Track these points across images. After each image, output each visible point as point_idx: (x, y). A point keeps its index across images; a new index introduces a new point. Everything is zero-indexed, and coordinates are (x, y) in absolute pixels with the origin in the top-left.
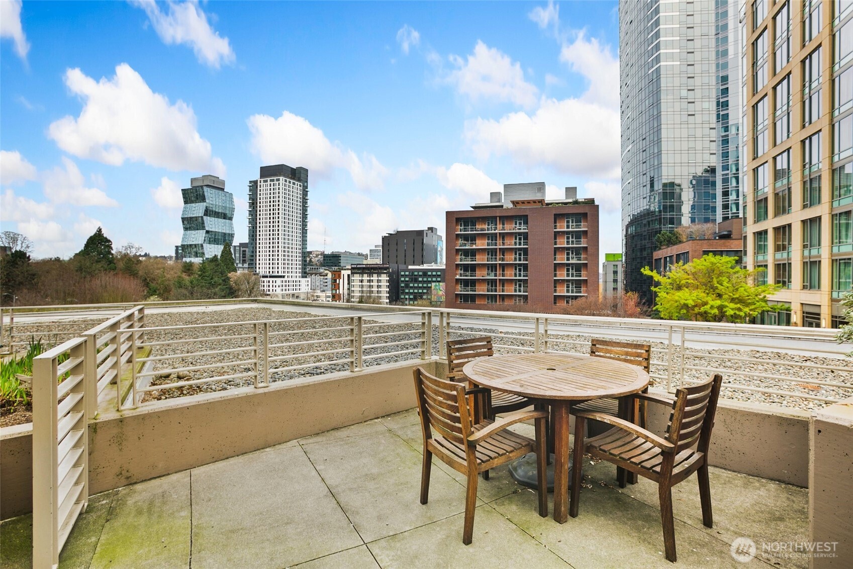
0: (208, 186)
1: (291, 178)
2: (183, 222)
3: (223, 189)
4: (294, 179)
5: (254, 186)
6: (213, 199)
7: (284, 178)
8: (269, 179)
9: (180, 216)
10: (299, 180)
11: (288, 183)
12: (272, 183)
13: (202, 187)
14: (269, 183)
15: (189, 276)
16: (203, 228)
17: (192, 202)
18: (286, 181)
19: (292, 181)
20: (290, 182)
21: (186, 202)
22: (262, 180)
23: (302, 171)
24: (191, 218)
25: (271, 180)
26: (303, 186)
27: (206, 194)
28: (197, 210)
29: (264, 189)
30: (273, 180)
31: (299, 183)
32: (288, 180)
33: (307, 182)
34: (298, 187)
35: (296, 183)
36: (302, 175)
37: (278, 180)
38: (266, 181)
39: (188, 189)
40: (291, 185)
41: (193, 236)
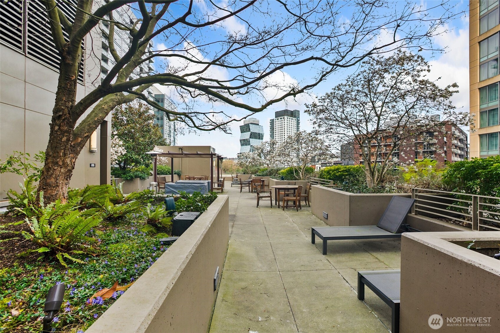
0: (251, 123)
1: (291, 116)
2: (240, 141)
3: (258, 125)
4: (292, 117)
5: (272, 122)
6: (253, 129)
7: (287, 117)
8: (279, 118)
9: (239, 139)
10: (295, 117)
11: (289, 119)
12: (281, 120)
13: (249, 124)
14: (279, 120)
15: (242, 168)
16: (249, 144)
17: (244, 132)
18: (288, 118)
19: (291, 118)
20: (290, 119)
21: (242, 132)
22: (276, 119)
23: (296, 112)
24: (244, 140)
25: (280, 119)
26: (297, 120)
27: (250, 127)
28: (247, 135)
29: (277, 123)
30: (281, 118)
31: (295, 119)
32: (289, 117)
33: (299, 117)
34: (295, 121)
35: (293, 118)
36: (296, 114)
37: (283, 118)
38: (278, 119)
39: (242, 126)
40: (291, 120)
41: (245, 149)
